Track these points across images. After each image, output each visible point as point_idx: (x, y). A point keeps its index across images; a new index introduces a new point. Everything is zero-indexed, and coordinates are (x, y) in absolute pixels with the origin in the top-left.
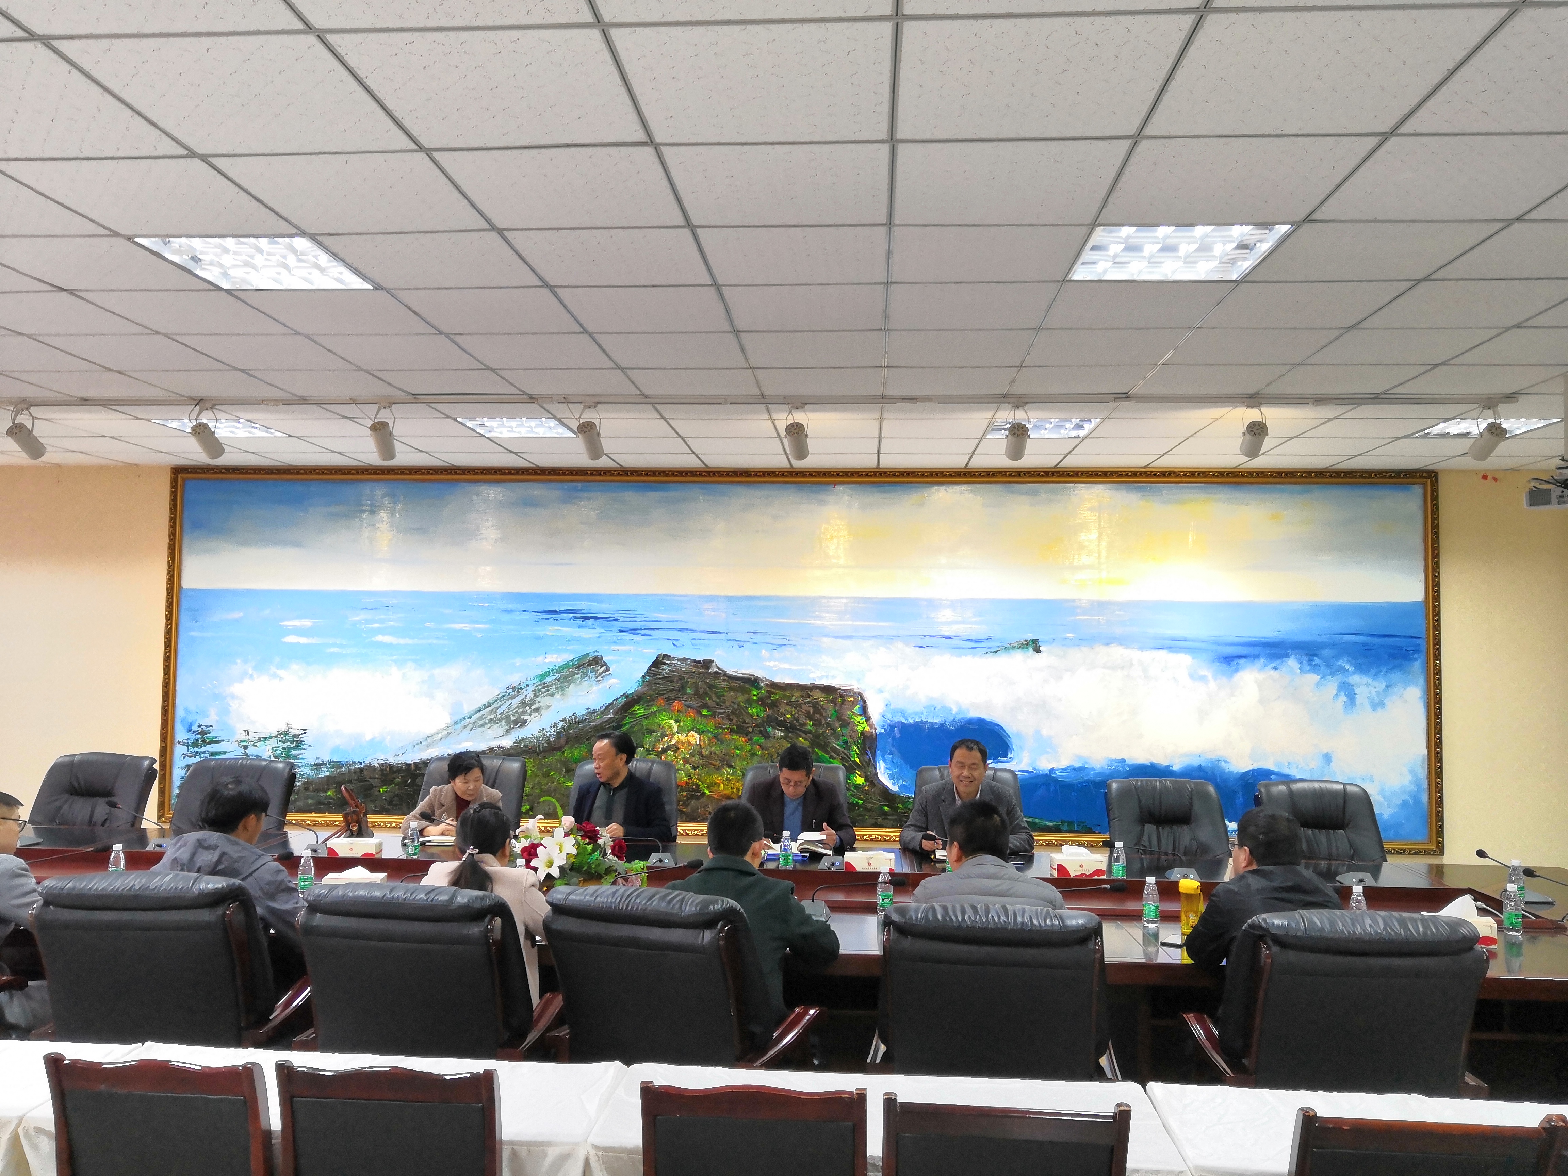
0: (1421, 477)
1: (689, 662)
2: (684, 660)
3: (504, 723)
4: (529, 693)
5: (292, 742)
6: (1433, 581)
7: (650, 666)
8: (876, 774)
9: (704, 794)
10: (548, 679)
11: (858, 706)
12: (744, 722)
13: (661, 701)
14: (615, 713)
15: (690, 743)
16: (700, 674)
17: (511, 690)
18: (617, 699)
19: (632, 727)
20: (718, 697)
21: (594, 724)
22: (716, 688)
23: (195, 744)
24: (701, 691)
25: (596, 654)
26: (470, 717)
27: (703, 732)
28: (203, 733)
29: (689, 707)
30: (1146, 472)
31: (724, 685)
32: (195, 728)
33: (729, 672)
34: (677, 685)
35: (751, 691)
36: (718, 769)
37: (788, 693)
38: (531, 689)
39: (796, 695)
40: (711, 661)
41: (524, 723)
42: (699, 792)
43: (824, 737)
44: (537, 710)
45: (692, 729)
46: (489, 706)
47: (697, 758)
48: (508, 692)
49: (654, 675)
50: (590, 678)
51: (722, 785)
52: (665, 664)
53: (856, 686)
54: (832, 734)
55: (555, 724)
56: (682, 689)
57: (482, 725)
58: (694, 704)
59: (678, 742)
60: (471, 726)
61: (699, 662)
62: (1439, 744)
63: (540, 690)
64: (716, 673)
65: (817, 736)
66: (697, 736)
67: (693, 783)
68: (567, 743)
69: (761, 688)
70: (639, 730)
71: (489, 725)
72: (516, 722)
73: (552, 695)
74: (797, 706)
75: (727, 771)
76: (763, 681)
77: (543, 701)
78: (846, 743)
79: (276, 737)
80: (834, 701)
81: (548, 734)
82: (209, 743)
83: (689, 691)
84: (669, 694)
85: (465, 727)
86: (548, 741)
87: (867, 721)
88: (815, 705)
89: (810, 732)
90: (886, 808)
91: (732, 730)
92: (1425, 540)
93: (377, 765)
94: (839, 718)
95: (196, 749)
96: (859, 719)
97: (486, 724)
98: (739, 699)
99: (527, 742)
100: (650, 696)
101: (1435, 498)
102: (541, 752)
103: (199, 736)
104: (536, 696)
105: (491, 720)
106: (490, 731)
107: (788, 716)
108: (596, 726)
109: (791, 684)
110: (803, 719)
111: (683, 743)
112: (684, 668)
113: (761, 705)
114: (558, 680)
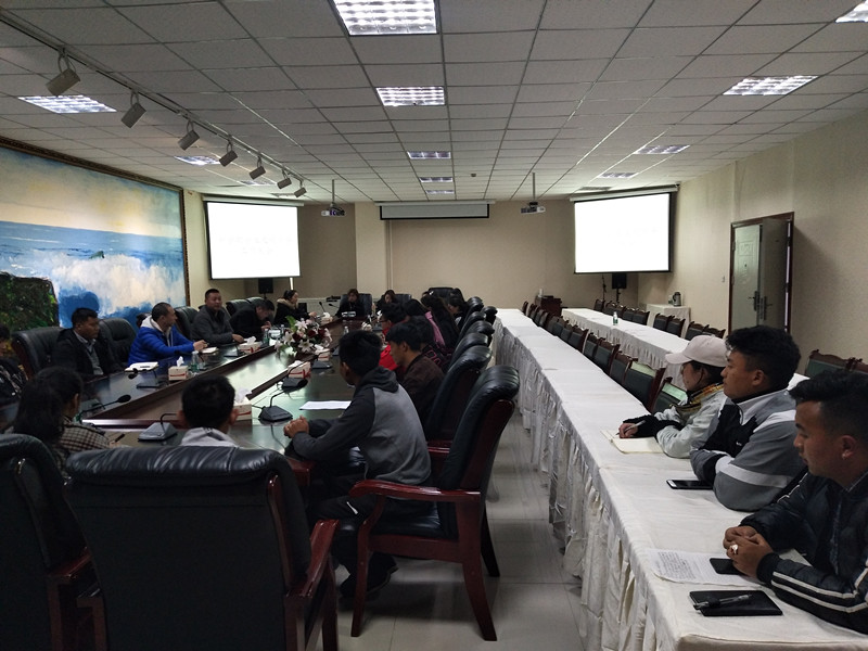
0: (179, 190)
11: (50, 289)
12: (6, 304)
35: (6, 283)
37: (22, 284)
39: (26, 285)
54: (42, 307)
69: (11, 281)
76: (11, 276)
78: (48, 311)
80: (42, 287)
87: (54, 297)
96: (51, 297)
107: (24, 298)
109: (24, 278)
110: (30, 299)
113: (12, 292)
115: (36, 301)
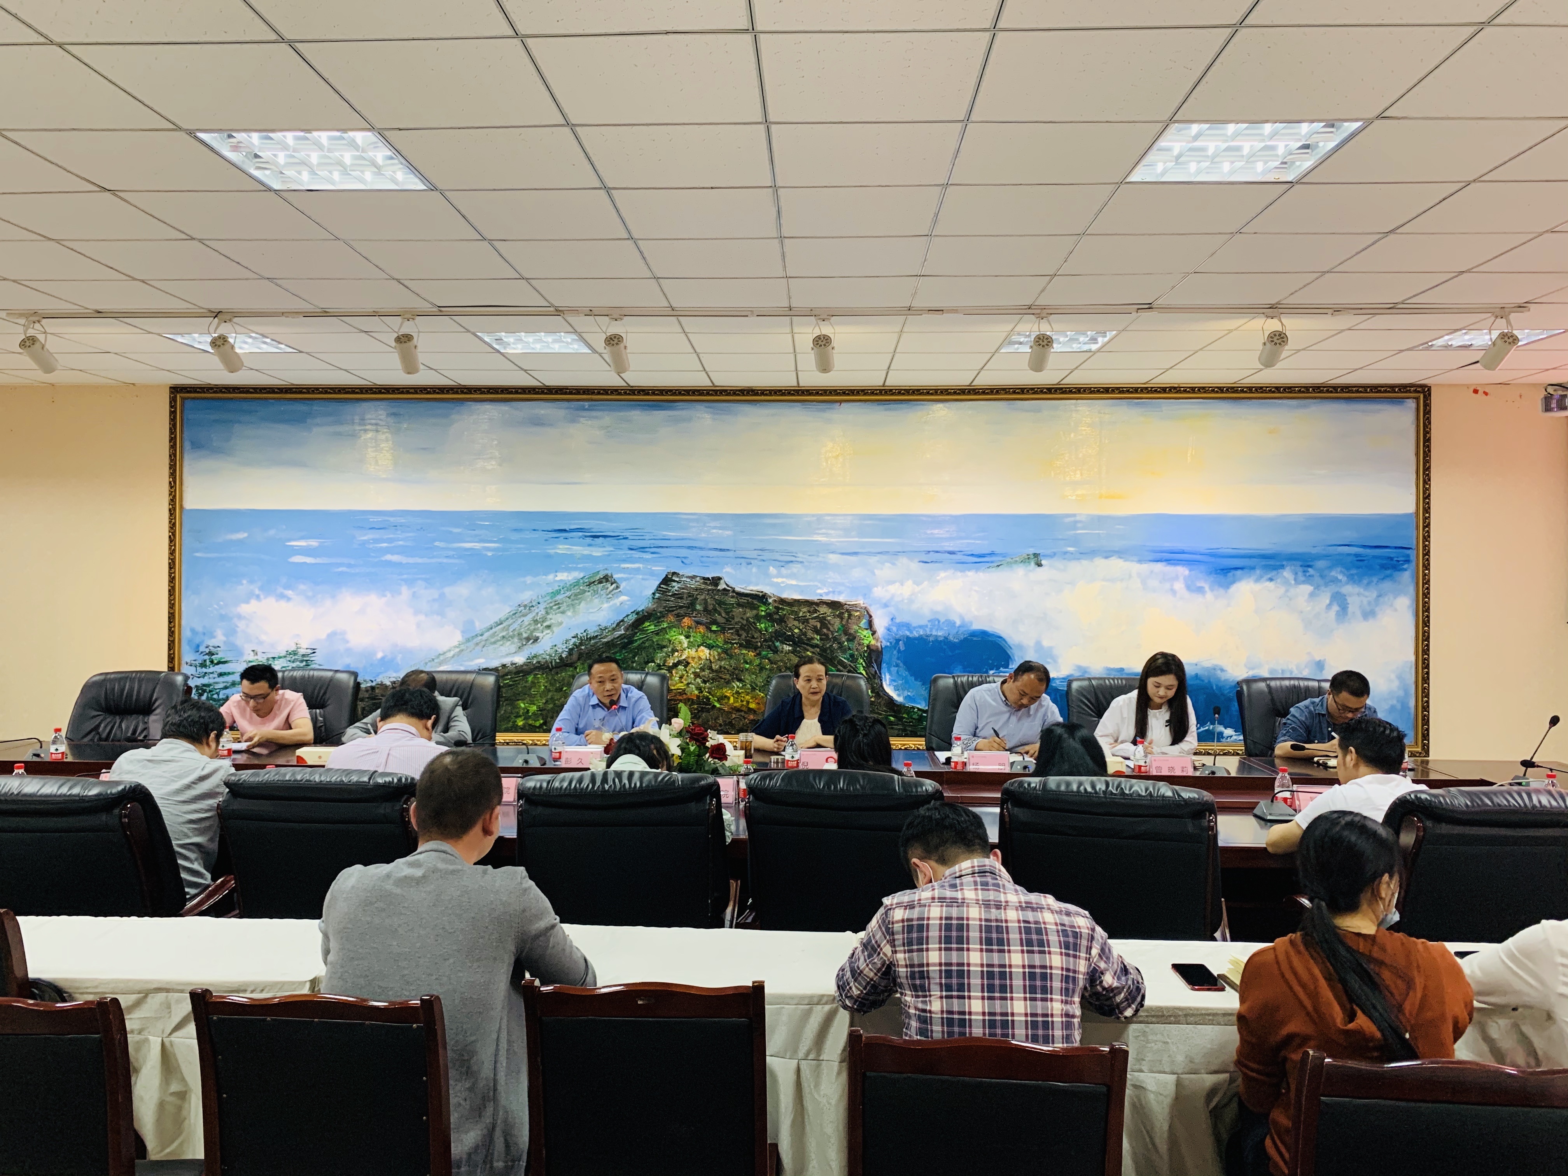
0: (1416, 391)
1: (698, 579)
2: (693, 577)
3: (516, 640)
4: (541, 611)
5: (302, 661)
6: (1424, 493)
7: (661, 583)
8: (882, 686)
9: (714, 706)
10: (559, 597)
11: (864, 621)
12: (753, 637)
13: (671, 618)
14: (627, 629)
15: (700, 658)
16: (709, 590)
17: (522, 608)
18: (627, 616)
19: (643, 643)
20: (727, 613)
21: (605, 640)
22: (726, 604)
23: (203, 665)
24: (710, 607)
25: (606, 572)
26: (482, 635)
27: (713, 647)
28: (211, 654)
29: (698, 623)
30: (1147, 388)
31: (733, 601)
32: (202, 649)
33: (737, 589)
34: (685, 602)
35: (759, 606)
36: (728, 682)
37: (795, 609)
38: (542, 606)
39: (803, 611)
40: (720, 579)
41: (536, 639)
42: (710, 705)
43: (832, 651)
44: (549, 627)
45: (702, 645)
46: (501, 623)
47: (707, 672)
48: (520, 609)
49: (664, 593)
50: (601, 596)
51: (732, 698)
52: (674, 581)
53: (861, 602)
54: (840, 648)
55: (567, 641)
56: (692, 605)
57: (495, 643)
58: (704, 620)
59: (688, 657)
60: (483, 643)
61: (708, 579)
62: (1426, 651)
63: (551, 608)
64: (725, 589)
65: (823, 650)
66: (707, 651)
67: (704, 696)
68: (579, 659)
69: (769, 604)
70: (651, 646)
71: (501, 643)
72: (528, 639)
73: (563, 612)
74: (805, 621)
75: (736, 684)
76: (770, 597)
77: (554, 618)
78: (852, 656)
79: (285, 657)
80: (841, 616)
81: (560, 651)
82: (219, 663)
83: (698, 607)
84: (679, 611)
85: (477, 644)
86: (561, 658)
87: (873, 635)
88: (823, 620)
89: (817, 646)
90: (892, 719)
91: (741, 645)
92: (1417, 454)
93: (388, 683)
94: (846, 632)
95: (204, 670)
96: (865, 633)
97: (498, 641)
98: (748, 615)
99: (540, 659)
100: (660, 612)
101: (1427, 412)
102: (553, 668)
103: (207, 657)
104: (547, 613)
105: (504, 637)
106: (502, 648)
107: (796, 631)
108: (608, 642)
109: (798, 601)
110: (810, 634)
111: (693, 658)
112: (693, 584)
113: (768, 621)
114: (569, 598)
115: (825, 638)
